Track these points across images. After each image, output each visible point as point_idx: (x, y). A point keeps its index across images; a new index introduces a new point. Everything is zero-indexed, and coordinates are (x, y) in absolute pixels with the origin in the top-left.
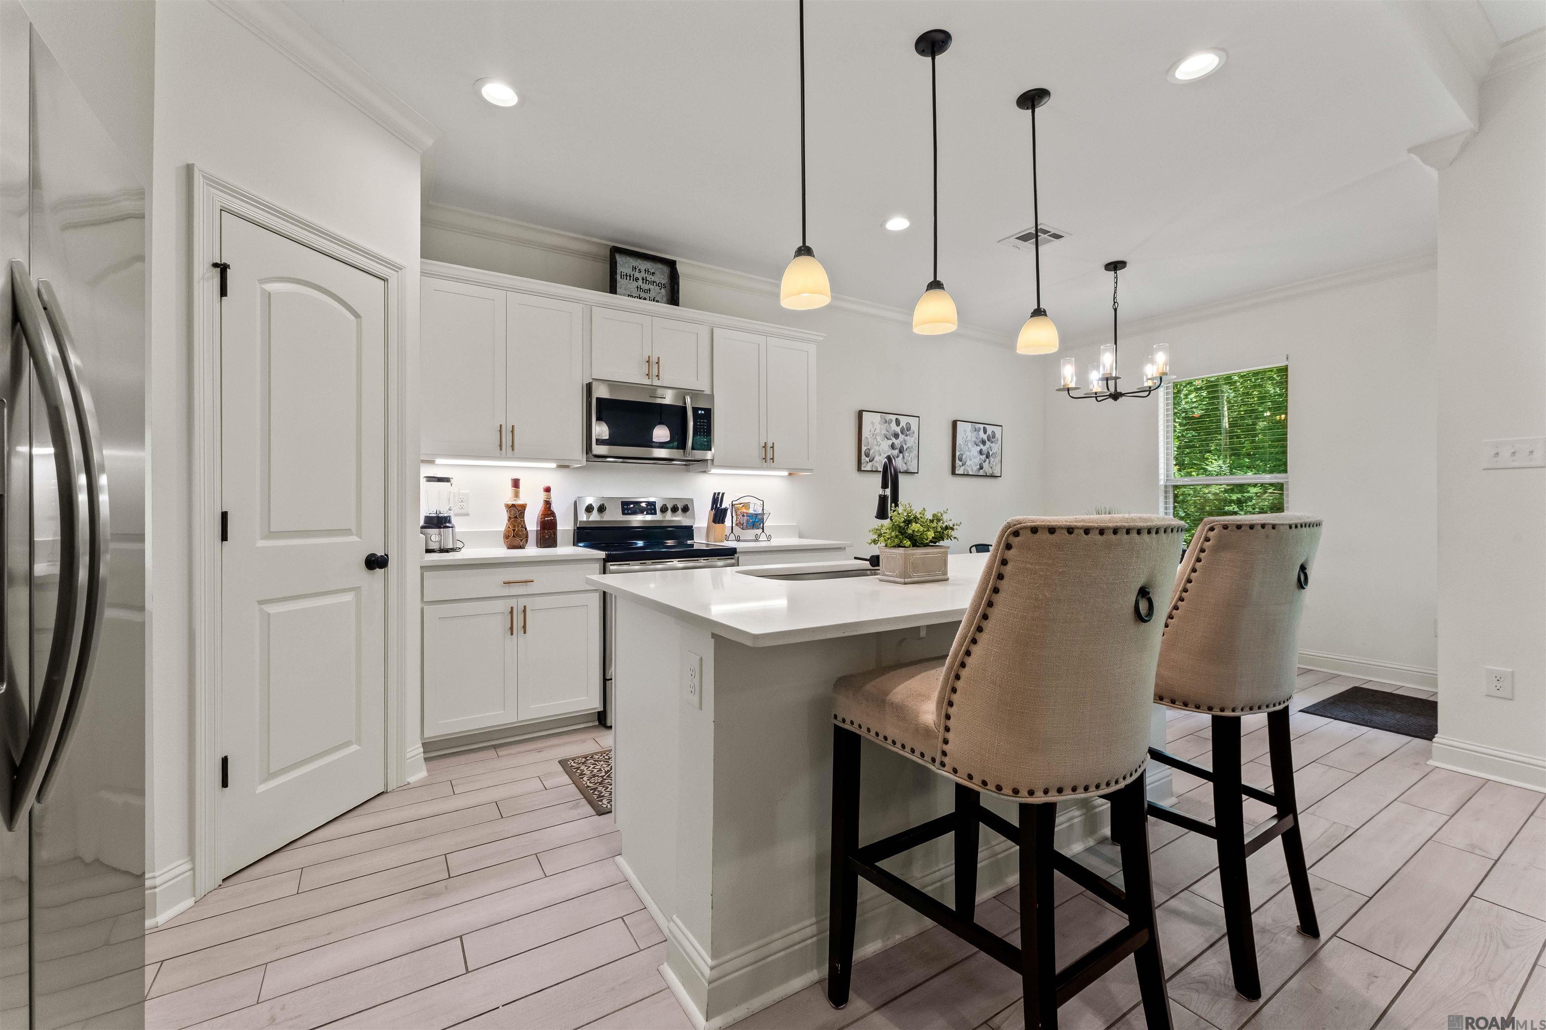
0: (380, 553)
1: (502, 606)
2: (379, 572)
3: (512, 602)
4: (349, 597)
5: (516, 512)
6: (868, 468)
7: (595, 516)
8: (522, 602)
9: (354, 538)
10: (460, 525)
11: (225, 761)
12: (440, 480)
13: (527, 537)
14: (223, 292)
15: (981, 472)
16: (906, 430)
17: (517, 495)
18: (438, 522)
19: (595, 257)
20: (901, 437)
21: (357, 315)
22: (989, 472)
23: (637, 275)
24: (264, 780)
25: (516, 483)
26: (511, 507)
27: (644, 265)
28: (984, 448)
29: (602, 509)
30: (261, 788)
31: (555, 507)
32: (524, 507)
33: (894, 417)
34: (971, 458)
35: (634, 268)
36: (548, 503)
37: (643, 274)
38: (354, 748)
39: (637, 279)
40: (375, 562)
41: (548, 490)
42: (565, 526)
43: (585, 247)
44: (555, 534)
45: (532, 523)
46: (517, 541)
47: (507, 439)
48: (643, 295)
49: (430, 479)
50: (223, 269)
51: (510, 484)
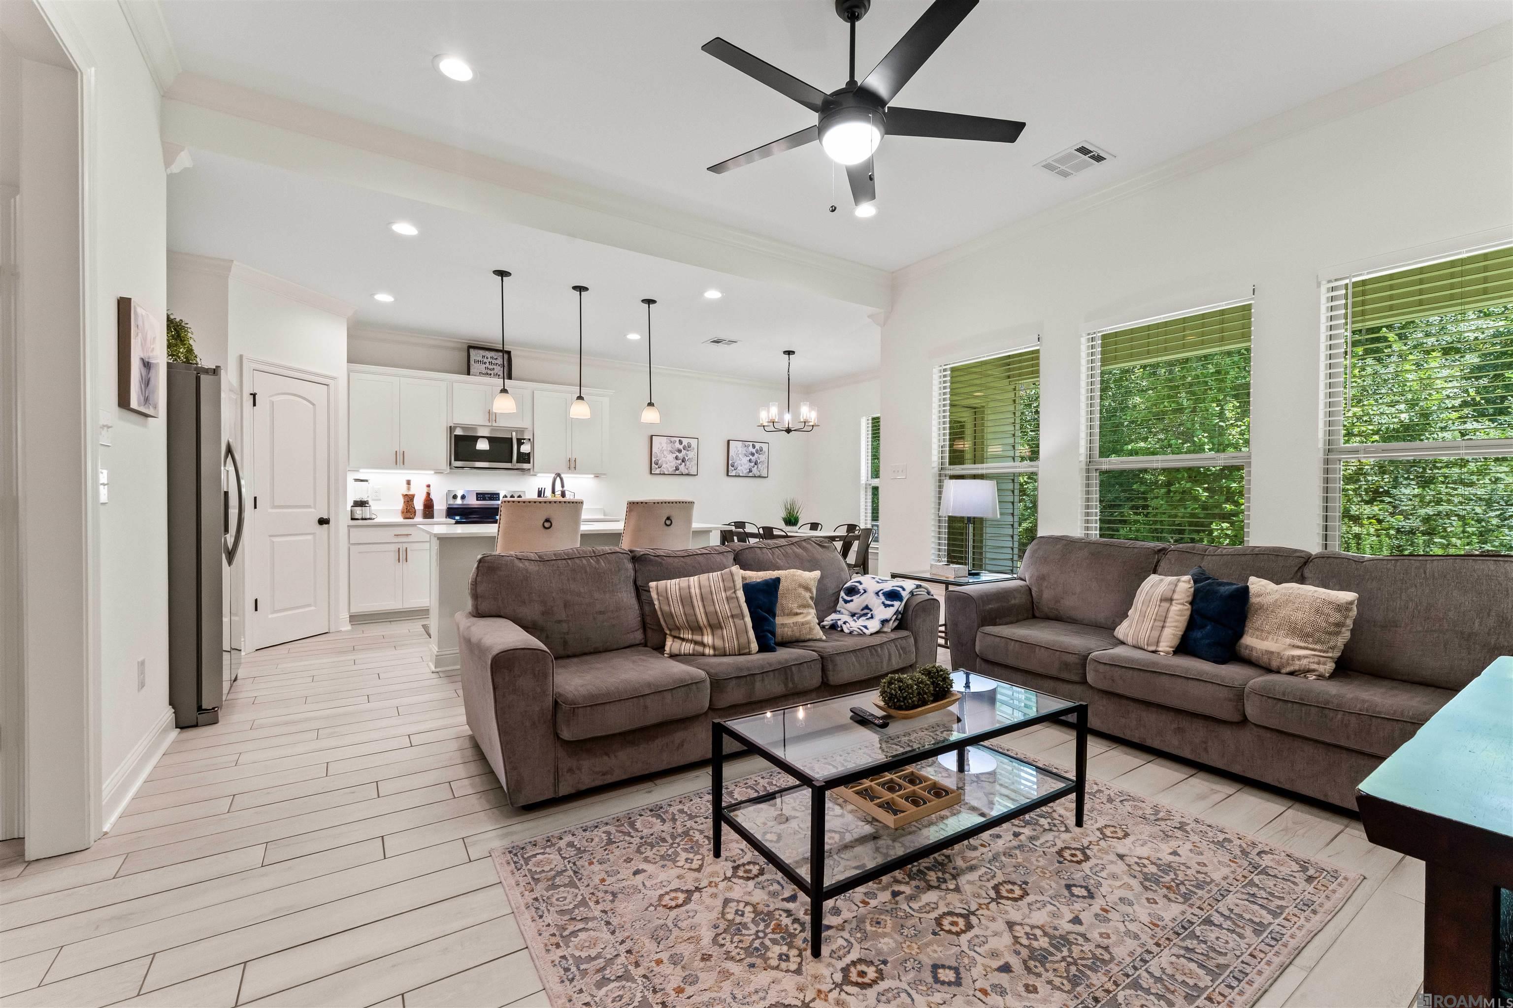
0: (325, 517)
1: (394, 547)
2: (325, 526)
3: (400, 546)
4: (310, 537)
5: (409, 499)
6: (658, 471)
7: (459, 501)
8: (405, 545)
9: (313, 510)
10: (374, 506)
11: (256, 600)
12: (362, 481)
13: (415, 512)
14: (254, 405)
15: (751, 474)
16: (688, 447)
17: (409, 489)
18: (361, 504)
19: (459, 349)
20: (684, 452)
21: (313, 404)
22: (758, 474)
23: (485, 360)
24: (272, 613)
25: (409, 483)
26: (405, 496)
27: (489, 354)
28: (753, 458)
29: (463, 497)
30: (270, 616)
31: (432, 496)
32: (413, 496)
33: (677, 439)
34: (743, 465)
35: (483, 357)
36: (428, 494)
37: (489, 360)
38: (313, 608)
39: (485, 363)
40: (323, 522)
41: (429, 486)
42: (440, 506)
43: (452, 345)
44: (433, 511)
45: (419, 505)
46: (409, 515)
47: (400, 458)
48: (489, 372)
49: (356, 480)
50: (254, 395)
51: (405, 483)
